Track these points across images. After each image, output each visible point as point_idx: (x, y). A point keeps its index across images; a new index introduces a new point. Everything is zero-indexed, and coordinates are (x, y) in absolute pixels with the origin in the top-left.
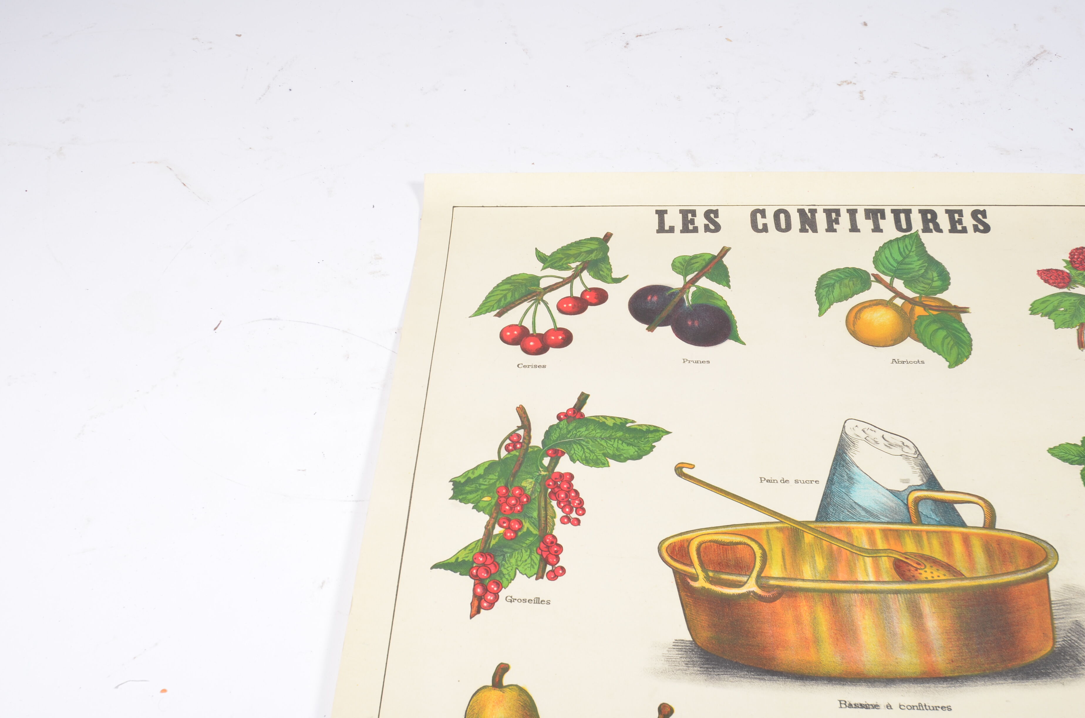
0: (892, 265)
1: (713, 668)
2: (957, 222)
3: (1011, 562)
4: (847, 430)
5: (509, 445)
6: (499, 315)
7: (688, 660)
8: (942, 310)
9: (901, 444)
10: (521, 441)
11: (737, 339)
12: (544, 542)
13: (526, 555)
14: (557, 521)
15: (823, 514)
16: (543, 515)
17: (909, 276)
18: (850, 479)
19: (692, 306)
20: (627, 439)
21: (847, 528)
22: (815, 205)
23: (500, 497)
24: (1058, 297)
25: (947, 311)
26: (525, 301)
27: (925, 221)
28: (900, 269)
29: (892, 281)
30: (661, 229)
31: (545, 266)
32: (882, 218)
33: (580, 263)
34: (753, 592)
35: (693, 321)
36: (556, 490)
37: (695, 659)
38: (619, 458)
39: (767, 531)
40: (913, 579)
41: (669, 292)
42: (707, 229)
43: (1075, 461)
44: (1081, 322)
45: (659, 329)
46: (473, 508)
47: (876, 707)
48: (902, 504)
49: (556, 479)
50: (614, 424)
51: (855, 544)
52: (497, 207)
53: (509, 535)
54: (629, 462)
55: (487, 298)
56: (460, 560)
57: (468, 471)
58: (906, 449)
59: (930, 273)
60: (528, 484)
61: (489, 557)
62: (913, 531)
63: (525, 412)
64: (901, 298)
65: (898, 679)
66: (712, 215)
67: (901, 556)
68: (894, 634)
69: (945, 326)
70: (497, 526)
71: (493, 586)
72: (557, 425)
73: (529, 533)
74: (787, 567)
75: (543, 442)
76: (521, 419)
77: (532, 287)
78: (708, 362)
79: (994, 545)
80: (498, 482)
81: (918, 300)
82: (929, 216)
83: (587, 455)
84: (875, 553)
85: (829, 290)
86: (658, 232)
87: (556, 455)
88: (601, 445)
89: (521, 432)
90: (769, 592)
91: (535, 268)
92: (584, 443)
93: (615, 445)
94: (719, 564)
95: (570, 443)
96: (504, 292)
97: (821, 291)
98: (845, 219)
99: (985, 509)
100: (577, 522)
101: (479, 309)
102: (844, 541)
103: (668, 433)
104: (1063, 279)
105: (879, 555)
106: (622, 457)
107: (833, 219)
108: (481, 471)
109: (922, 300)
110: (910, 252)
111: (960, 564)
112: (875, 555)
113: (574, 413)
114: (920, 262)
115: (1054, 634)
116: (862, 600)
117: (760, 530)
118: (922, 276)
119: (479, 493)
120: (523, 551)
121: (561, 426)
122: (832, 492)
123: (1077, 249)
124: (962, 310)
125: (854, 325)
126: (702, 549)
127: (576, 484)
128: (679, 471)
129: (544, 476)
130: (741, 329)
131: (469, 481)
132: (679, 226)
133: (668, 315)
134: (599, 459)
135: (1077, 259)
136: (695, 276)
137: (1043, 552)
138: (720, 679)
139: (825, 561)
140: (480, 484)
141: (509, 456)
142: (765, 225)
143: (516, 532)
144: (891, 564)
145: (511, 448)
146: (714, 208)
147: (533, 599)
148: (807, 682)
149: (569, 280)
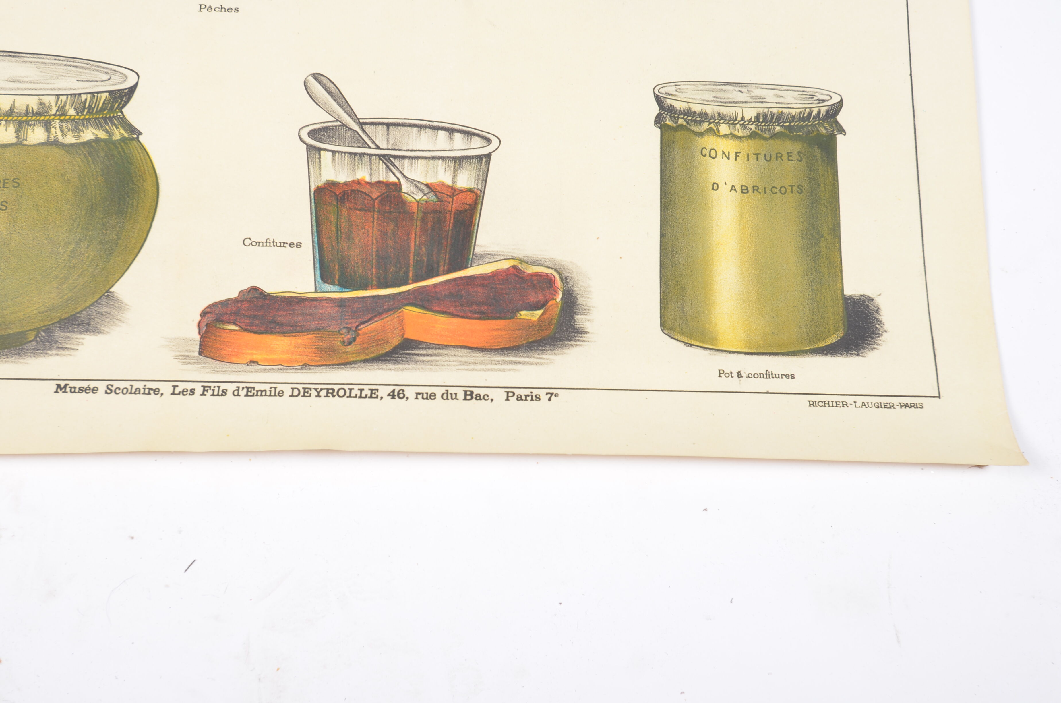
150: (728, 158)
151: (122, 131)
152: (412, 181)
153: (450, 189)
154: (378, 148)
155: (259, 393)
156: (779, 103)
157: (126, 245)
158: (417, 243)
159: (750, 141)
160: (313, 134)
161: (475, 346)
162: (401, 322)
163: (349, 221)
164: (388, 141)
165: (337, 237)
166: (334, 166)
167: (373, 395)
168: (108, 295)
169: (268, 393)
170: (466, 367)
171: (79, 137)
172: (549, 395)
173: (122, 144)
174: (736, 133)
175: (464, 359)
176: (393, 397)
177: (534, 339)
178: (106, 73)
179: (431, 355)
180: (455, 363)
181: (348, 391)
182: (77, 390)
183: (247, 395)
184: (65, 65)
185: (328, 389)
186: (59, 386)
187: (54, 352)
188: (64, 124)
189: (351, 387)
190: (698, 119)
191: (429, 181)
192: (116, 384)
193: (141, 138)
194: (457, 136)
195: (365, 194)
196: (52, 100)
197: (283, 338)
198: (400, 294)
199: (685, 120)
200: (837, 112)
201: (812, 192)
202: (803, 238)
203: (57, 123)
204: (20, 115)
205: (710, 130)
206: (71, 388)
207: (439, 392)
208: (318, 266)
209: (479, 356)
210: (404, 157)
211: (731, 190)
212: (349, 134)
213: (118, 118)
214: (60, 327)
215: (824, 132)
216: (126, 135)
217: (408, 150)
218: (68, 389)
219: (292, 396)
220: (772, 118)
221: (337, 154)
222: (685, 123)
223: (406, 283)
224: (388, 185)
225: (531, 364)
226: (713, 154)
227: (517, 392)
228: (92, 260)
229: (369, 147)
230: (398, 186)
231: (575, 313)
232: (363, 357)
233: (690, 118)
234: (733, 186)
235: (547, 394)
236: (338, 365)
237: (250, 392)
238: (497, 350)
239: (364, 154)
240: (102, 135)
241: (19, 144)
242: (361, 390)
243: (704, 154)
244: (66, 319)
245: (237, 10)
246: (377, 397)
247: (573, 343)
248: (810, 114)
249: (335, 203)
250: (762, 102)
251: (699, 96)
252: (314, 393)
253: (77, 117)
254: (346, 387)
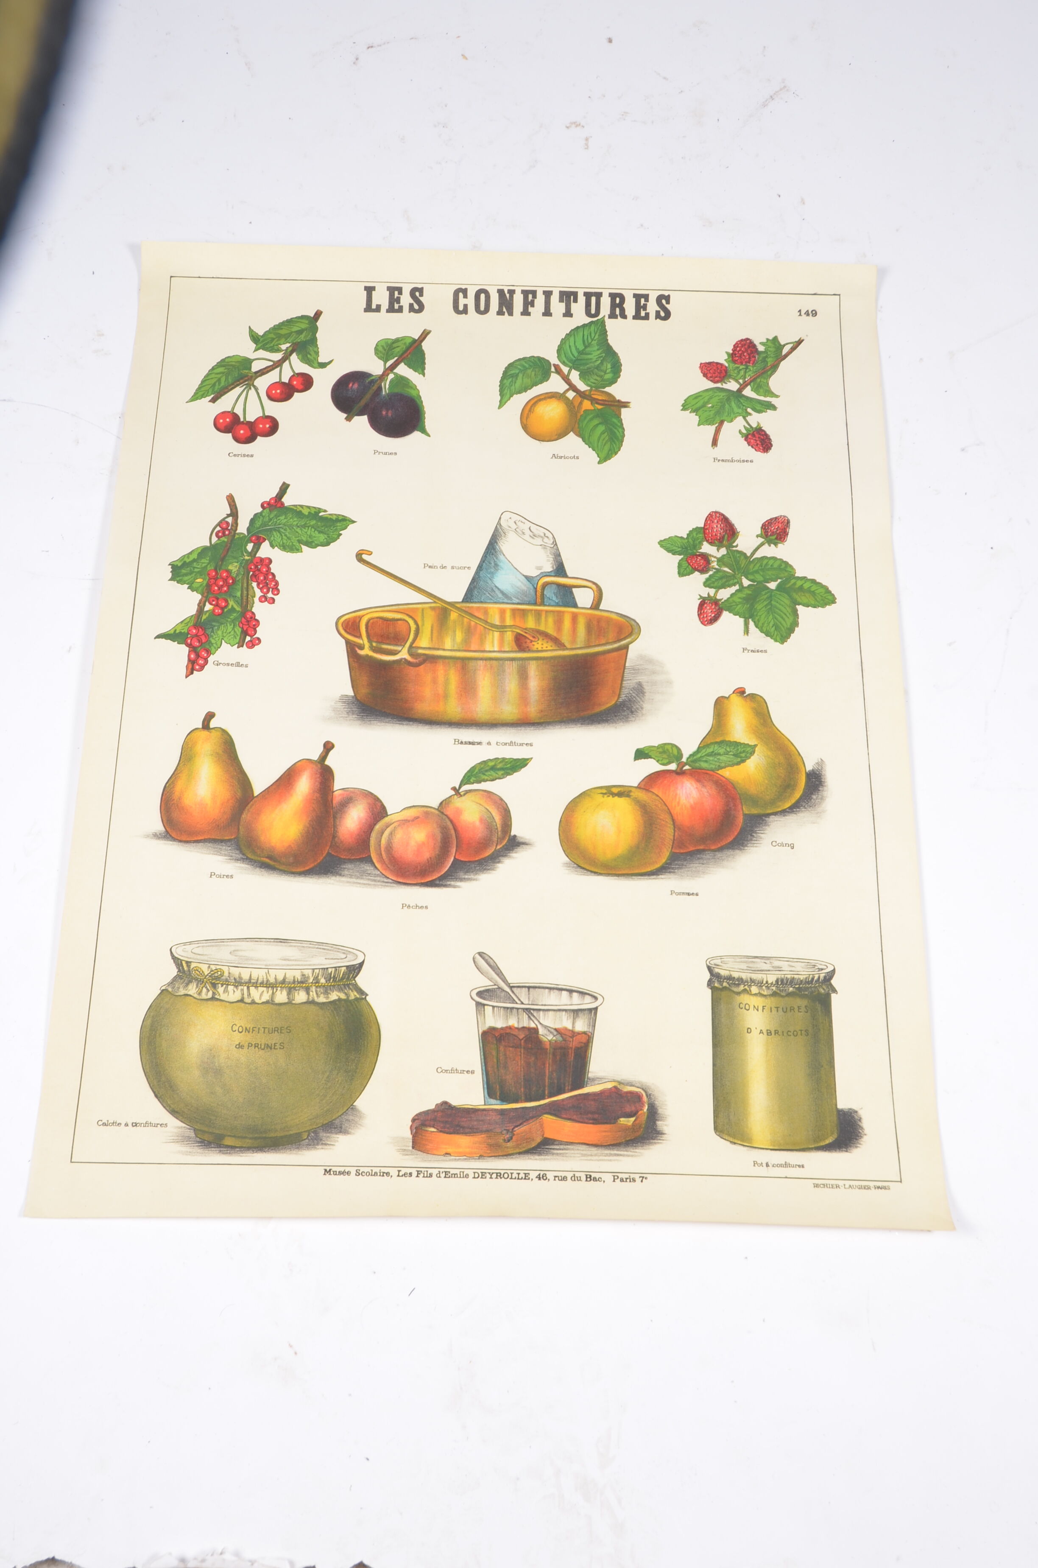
0: (573, 355)
1: (367, 716)
2: (642, 307)
3: (604, 636)
4: (502, 522)
5: (219, 532)
6: (213, 400)
7: (349, 710)
8: (606, 405)
9: (543, 535)
10: (229, 528)
11: (424, 431)
12: (245, 617)
13: (230, 628)
14: (256, 599)
15: (469, 597)
16: (245, 595)
17: (586, 368)
18: (496, 565)
19: (388, 395)
20: (318, 527)
21: (485, 608)
22: (514, 286)
23: (210, 579)
24: (711, 393)
25: (611, 405)
26: (238, 385)
27: (613, 306)
28: (581, 360)
29: (569, 372)
30: (368, 309)
31: (257, 348)
32: (574, 302)
33: (290, 344)
34: (405, 659)
35: (387, 410)
36: (257, 573)
37: (354, 709)
38: (311, 544)
39: (423, 610)
40: (527, 649)
41: (369, 380)
42: (411, 309)
43: (677, 552)
44: (722, 419)
45: (356, 418)
46: (188, 588)
47: (480, 743)
48: (532, 588)
49: (257, 563)
50: (309, 513)
51: (489, 621)
52: (213, 278)
53: (217, 611)
54: (319, 548)
55: (203, 382)
56: (177, 632)
57: (184, 556)
58: (546, 540)
59: (605, 365)
60: (234, 567)
61: (200, 629)
62: (536, 610)
63: (234, 501)
64: (574, 391)
65: (499, 724)
66: (417, 294)
67: (522, 631)
68: (504, 691)
69: (605, 421)
70: (207, 603)
71: (203, 653)
72: (261, 513)
73: (233, 610)
74: (434, 639)
75: (248, 529)
76: (230, 507)
77: (245, 371)
78: (396, 454)
79: (595, 623)
80: (209, 566)
81: (587, 393)
82: (618, 300)
83: (285, 541)
84: (503, 628)
85: (512, 381)
86: (366, 310)
87: (258, 542)
88: (297, 532)
89: (230, 520)
90: (416, 659)
91: (247, 349)
92: (282, 530)
93: (309, 533)
94: (382, 636)
95: (271, 530)
96: (219, 376)
97: (505, 381)
98: (540, 300)
99: (595, 593)
100: (272, 601)
101: (195, 394)
102: (480, 619)
103: (354, 522)
104: (721, 372)
105: (506, 630)
106: (313, 544)
107: (530, 300)
108: (195, 556)
109: (592, 393)
110: (592, 340)
111: (565, 639)
112: (502, 630)
113: (276, 502)
114: (599, 352)
115: (620, 692)
116: (485, 666)
117: (417, 609)
118: (598, 367)
119: (193, 575)
120: (228, 625)
121: (264, 514)
122: (479, 577)
123: (742, 340)
124: (624, 404)
125: (527, 419)
126: (370, 624)
127: (274, 568)
128: (359, 557)
129: (247, 560)
130: (429, 421)
131: (185, 565)
132: (385, 306)
133: (366, 404)
134: (294, 545)
135: (738, 352)
136: (395, 362)
137: (630, 628)
138: (371, 724)
139: (464, 634)
140: (194, 568)
141: (219, 542)
142: (466, 306)
143: (222, 608)
144: (513, 637)
145: (220, 534)
146: (420, 286)
147: (234, 663)
148: (434, 727)
149: (278, 364)
150: (758, 1010)
151: (356, 993)
152: (546, 1027)
153: (571, 1032)
154: (522, 1003)
155: (453, 1176)
156: (791, 971)
157: (362, 1073)
158: (550, 1070)
159: (772, 998)
160: (480, 994)
161: (591, 1143)
162: (542, 1126)
163: (505, 1055)
164: (529, 998)
165: (498, 1066)
166: (494, 1016)
167: (527, 1178)
168: (352, 1108)
169: (459, 1176)
170: (585, 1158)
171: (328, 998)
172: (641, 1178)
173: (356, 1002)
174: (762, 992)
175: (584, 1152)
176: (540, 1179)
177: (630, 1138)
178: (344, 953)
179: (563, 1150)
180: (578, 1155)
181: (510, 1175)
182: (338, 1173)
183: (445, 1177)
184: (317, 948)
185: (497, 1173)
186: (326, 1170)
187: (320, 1147)
188: (318, 989)
189: (512, 1171)
190: (737, 983)
191: (558, 1026)
192: (362, 1169)
193: (368, 998)
194: (575, 995)
195: (515, 1035)
196: (310, 972)
197: (465, 1137)
198: (540, 1106)
199: (728, 983)
200: (831, 978)
201: (815, 1035)
202: (809, 1068)
203: (314, 989)
204: (289, 983)
205: (745, 990)
206: (334, 1172)
207: (569, 1175)
208: (485, 1086)
209: (594, 1150)
210: (539, 1010)
211: (760, 1033)
212: (503, 994)
213: (353, 985)
214: (323, 1130)
215: (823, 991)
216: (358, 996)
217: (542, 1005)
218: (332, 1173)
219: (474, 1178)
220: (787, 982)
221: (496, 1008)
222: (728, 986)
223: (543, 1098)
224: (529, 1029)
225: (628, 1156)
226: (747, 1007)
227: (620, 1176)
228: (341, 1083)
229: (517, 1003)
230: (536, 1030)
231: (656, 1120)
232: (518, 1151)
233: (731, 982)
234: (761, 1030)
235: (640, 1177)
236: (502, 1156)
237: (447, 1175)
238: (605, 1146)
239: (513, 1008)
240: (343, 996)
241: (290, 1003)
242: (519, 1174)
243: (741, 1007)
244: (326, 1124)
245: (426, 907)
246: (529, 1179)
247: (656, 1141)
248: (813, 979)
249: (495, 1042)
250: (780, 971)
251: (737, 966)
252: (488, 1176)
253: (326, 984)
254: (509, 1172)
